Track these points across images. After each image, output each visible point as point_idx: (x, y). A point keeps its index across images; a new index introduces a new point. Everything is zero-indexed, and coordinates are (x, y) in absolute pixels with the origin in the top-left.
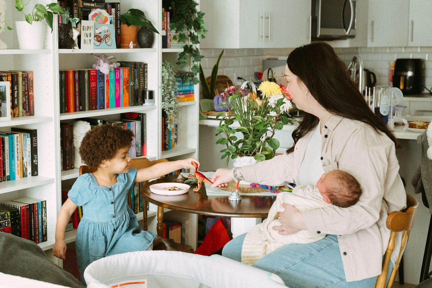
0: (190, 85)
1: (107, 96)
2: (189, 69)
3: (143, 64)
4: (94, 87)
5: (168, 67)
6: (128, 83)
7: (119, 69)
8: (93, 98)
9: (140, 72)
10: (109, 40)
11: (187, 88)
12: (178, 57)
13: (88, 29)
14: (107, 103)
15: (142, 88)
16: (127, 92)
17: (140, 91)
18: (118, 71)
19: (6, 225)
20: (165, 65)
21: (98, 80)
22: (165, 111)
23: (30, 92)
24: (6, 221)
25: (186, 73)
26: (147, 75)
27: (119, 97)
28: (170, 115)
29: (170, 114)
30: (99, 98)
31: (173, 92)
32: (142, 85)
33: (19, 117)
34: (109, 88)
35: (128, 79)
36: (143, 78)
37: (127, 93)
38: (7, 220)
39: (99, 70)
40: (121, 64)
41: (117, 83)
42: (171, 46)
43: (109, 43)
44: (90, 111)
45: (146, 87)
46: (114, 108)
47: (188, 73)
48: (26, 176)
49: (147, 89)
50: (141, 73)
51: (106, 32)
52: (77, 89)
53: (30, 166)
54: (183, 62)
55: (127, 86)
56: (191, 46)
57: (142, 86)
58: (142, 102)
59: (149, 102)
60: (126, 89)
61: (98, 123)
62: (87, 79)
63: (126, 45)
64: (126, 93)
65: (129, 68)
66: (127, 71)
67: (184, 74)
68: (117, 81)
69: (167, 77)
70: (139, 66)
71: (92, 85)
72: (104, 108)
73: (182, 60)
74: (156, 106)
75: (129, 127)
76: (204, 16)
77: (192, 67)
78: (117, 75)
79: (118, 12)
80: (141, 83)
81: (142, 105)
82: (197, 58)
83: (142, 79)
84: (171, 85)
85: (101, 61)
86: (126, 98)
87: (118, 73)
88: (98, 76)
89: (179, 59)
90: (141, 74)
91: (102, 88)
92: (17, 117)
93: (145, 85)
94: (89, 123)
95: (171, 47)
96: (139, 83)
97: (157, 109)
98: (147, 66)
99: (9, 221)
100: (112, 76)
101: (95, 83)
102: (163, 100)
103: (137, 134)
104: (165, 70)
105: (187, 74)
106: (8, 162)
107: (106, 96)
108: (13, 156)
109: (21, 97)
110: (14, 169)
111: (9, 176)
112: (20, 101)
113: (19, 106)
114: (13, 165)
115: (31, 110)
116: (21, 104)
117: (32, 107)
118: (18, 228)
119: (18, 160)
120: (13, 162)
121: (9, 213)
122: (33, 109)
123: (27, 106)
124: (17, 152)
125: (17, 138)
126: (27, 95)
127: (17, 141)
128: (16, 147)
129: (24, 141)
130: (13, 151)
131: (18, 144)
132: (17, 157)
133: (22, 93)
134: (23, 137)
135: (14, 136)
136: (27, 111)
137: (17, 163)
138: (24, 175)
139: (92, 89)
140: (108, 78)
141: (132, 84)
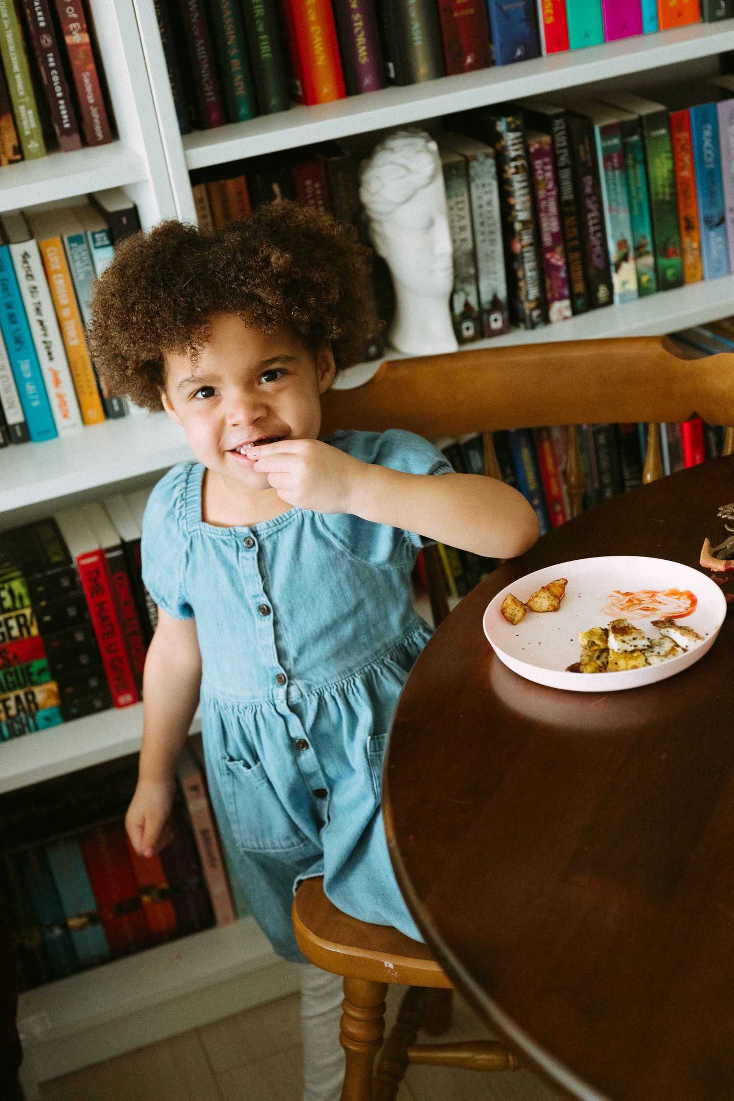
8: (456, 14)
14: (548, 27)
19: (15, 632)
23: (70, 33)
24: (11, 618)
33: (28, 163)
38: (13, 614)
44: (444, 80)
46: (598, 45)
72: (538, 54)
75: (709, 126)
92: (11, 162)
99: (24, 616)
106: (2, 368)
108: (18, 341)
109: (21, 66)
110: (34, 394)
111: (24, 425)
112: (16, 86)
113: (16, 111)
114: (29, 379)
115: (92, 118)
116: (23, 100)
117: (95, 105)
118: (80, 637)
119: (50, 354)
120: (25, 367)
121: (23, 584)
122: (99, 112)
123: (62, 102)
124: (38, 324)
125: (25, 262)
126: (49, 50)
127: (28, 275)
128: (29, 303)
129: (78, 264)
130: (14, 322)
131: (35, 288)
132: (45, 342)
133: (21, 44)
134: (71, 248)
135: (6, 254)
136: (67, 126)
137: (51, 369)
138: (111, 412)
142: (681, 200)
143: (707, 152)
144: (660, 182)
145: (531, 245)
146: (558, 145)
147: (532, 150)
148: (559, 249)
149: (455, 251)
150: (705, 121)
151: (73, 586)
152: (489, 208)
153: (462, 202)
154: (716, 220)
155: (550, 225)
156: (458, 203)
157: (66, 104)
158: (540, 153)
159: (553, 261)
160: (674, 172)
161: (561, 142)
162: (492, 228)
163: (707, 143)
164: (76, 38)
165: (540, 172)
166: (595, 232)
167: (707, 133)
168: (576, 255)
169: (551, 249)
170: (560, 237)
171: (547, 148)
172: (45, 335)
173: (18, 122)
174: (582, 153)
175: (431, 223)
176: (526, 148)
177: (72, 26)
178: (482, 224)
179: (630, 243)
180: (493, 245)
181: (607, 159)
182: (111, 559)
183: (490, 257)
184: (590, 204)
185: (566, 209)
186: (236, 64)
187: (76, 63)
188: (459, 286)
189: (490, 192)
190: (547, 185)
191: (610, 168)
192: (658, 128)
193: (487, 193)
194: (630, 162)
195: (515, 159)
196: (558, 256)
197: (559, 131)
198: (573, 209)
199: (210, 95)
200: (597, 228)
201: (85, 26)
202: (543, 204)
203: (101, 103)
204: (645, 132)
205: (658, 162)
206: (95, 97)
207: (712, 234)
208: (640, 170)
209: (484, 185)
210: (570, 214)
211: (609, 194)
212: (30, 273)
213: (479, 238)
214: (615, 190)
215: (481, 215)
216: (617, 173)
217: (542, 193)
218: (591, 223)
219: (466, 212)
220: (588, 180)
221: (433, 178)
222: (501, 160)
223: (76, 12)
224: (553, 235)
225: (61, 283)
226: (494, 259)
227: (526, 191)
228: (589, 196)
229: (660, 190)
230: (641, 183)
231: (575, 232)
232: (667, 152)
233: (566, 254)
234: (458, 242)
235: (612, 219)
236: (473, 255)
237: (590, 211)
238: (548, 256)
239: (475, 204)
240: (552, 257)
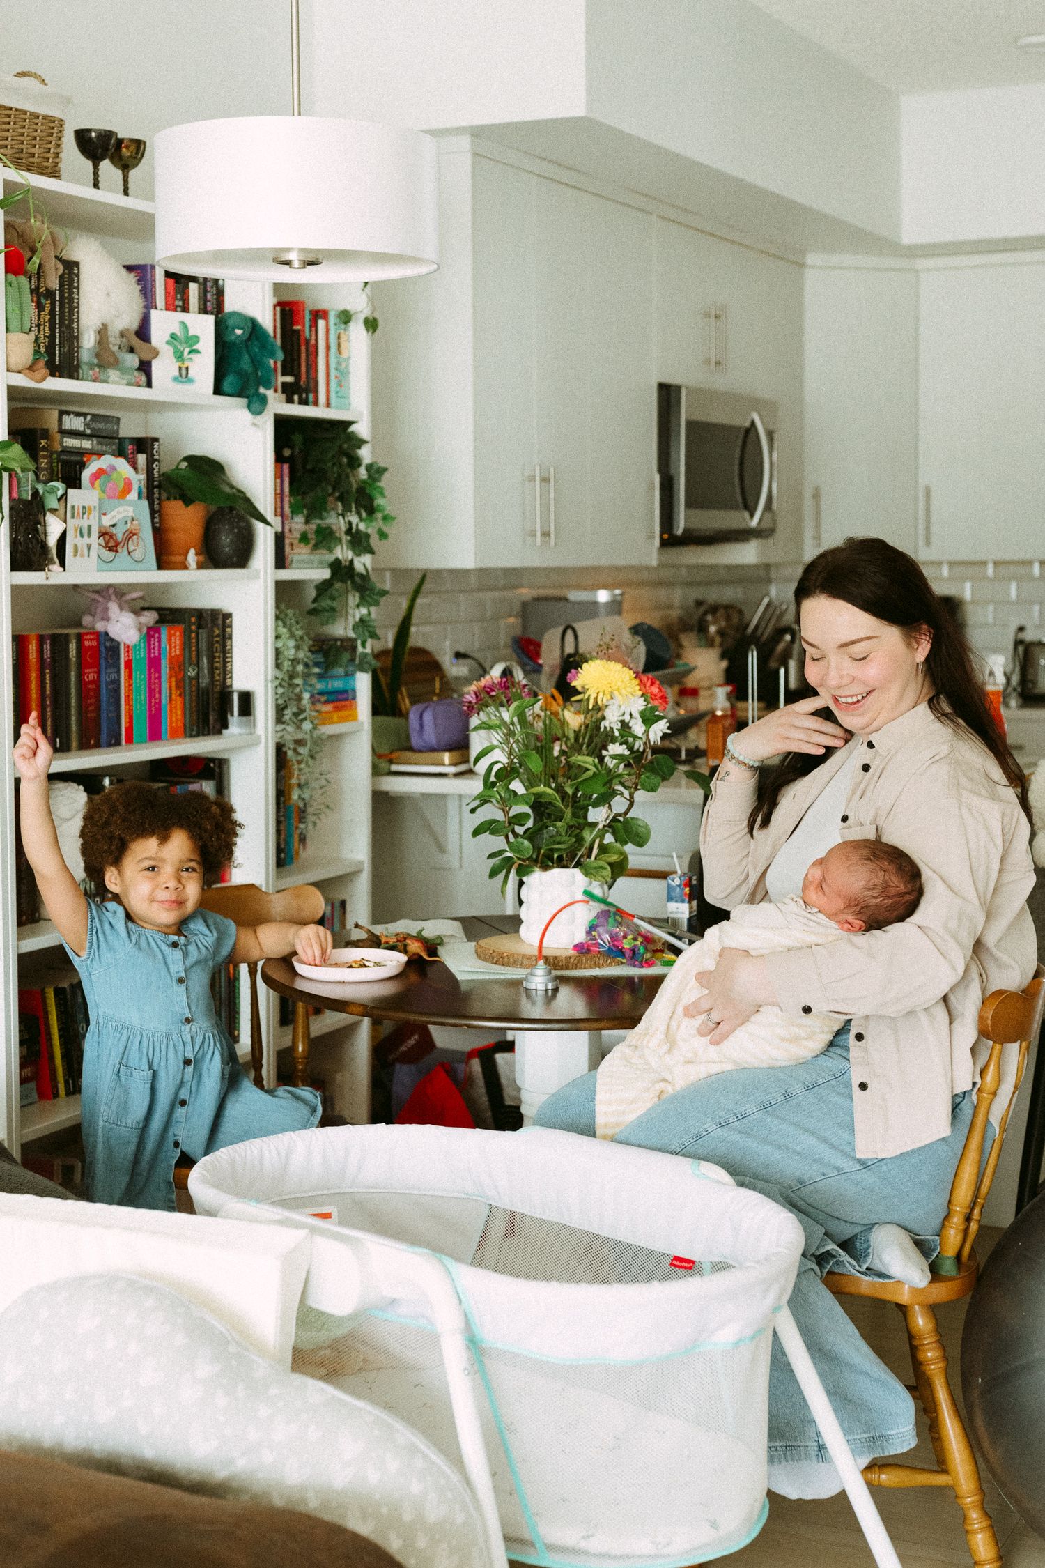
0: (347, 675)
1: (127, 707)
2: (345, 629)
3: (221, 616)
4: (93, 682)
5: (291, 624)
6: (181, 670)
7: (158, 631)
8: (89, 715)
9: (213, 637)
10: (137, 545)
11: (338, 684)
12: (313, 593)
13: (84, 514)
14: (126, 728)
15: (218, 683)
16: (180, 695)
17: (213, 693)
18: (157, 635)
20: (282, 616)
21: (102, 661)
22: (284, 749)
25: (336, 640)
26: (231, 646)
27: (159, 710)
28: (299, 762)
29: (299, 758)
30: (107, 714)
31: (306, 696)
32: (219, 675)
34: (131, 685)
35: (181, 659)
36: (221, 656)
37: (178, 698)
39: (107, 634)
40: (160, 615)
41: (152, 670)
42: (292, 561)
43: (137, 555)
44: (83, 751)
45: (228, 683)
46: (146, 742)
47: (342, 640)
49: (231, 686)
50: (217, 642)
52: (48, 687)
54: (328, 608)
55: (179, 677)
56: (351, 562)
57: (218, 678)
58: (218, 726)
59: (240, 725)
60: (177, 687)
61: (103, 787)
62: (74, 659)
63: (178, 559)
64: (176, 700)
65: (183, 626)
66: (178, 634)
67: (330, 643)
68: (154, 663)
69: (292, 652)
70: (209, 621)
71: (88, 677)
72: (118, 743)
73: (326, 603)
74: (259, 737)
76: (386, 477)
77: (351, 622)
78: (152, 646)
79: (154, 465)
80: (217, 669)
81: (219, 733)
82: (370, 596)
83: (219, 657)
84: (300, 673)
85: (113, 607)
86: (176, 712)
87: (155, 640)
88: (103, 649)
89: (314, 601)
90: (217, 645)
91: (114, 686)
93: (228, 677)
94: (81, 788)
95: (293, 565)
96: (212, 670)
97: (262, 745)
98: (231, 622)
100: (139, 650)
101: (96, 670)
102: (279, 720)
104: (285, 630)
105: (339, 643)
107: (125, 709)
139: (90, 686)
140: (128, 656)
141: (192, 673)
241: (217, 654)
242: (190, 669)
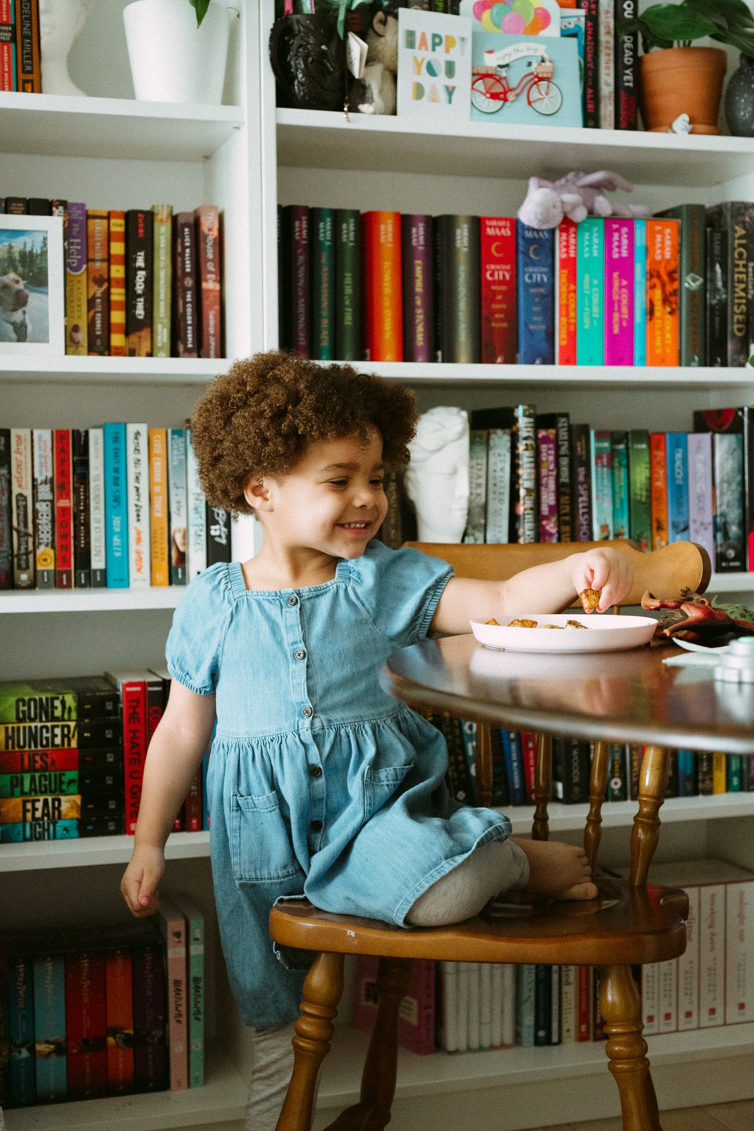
1: (564, 320)
3: (749, 212)
4: (503, 282)
6: (672, 280)
7: (629, 224)
8: (494, 325)
9: (734, 238)
10: (548, 93)
13: (435, 45)
17: (734, 313)
19: (58, 741)
21: (521, 258)
23: (207, 281)
30: (526, 325)
32: (744, 290)
34: (575, 291)
35: (672, 265)
36: (750, 264)
37: (668, 316)
38: (60, 723)
41: (616, 275)
43: (545, 106)
46: (598, 367)
48: (183, 582)
50: (740, 245)
51: (534, 65)
53: (198, 547)
55: (669, 289)
57: (742, 294)
60: (665, 301)
62: (466, 250)
64: (662, 319)
65: (680, 221)
66: (668, 231)
68: (619, 267)
70: (729, 218)
71: (492, 275)
75: (681, 450)
78: (616, 244)
79: (625, 6)
80: (741, 282)
81: (742, 366)
83: (744, 266)
86: (663, 336)
87: (620, 236)
88: (521, 241)
90: (741, 250)
91: (542, 290)
96: (732, 283)
99: (68, 726)
100: (590, 246)
101: (508, 267)
103: (722, 481)
106: (98, 521)
107: (560, 321)
108: (117, 500)
109: (166, 296)
110: (119, 546)
111: (104, 572)
112: (159, 308)
113: (155, 327)
114: (117, 533)
115: (209, 345)
116: (161, 321)
117: (213, 335)
118: (110, 758)
119: (138, 515)
120: (117, 522)
121: (74, 698)
122: (216, 342)
123: (190, 328)
124: (135, 489)
125: (136, 438)
126: (188, 289)
127: (136, 449)
128: (132, 471)
129: (175, 452)
130: (117, 484)
131: (139, 460)
132: (136, 505)
133: (169, 281)
134: (173, 439)
135: (123, 428)
136: (190, 346)
137: (136, 528)
138: (174, 579)
139: (493, 288)
140: (567, 252)
141: (691, 283)
142: (655, 504)
143: (677, 470)
144: (638, 486)
145: (531, 509)
146: (561, 438)
147: (540, 436)
148: (554, 519)
149: (470, 502)
150: (678, 446)
151: (116, 711)
152: (501, 474)
153: (481, 464)
154: (682, 526)
155: (548, 498)
156: (477, 464)
157: (193, 330)
158: (546, 440)
159: (548, 528)
160: (651, 479)
161: (563, 436)
162: (502, 491)
163: (678, 463)
164: (210, 285)
165: (544, 454)
166: (584, 513)
167: (679, 456)
168: (567, 528)
169: (547, 518)
170: (555, 509)
171: (552, 437)
172: (138, 500)
173: (155, 335)
174: (579, 449)
175: (455, 472)
176: (536, 434)
177: (210, 276)
178: (495, 485)
179: (611, 528)
180: (502, 504)
181: (599, 457)
182: (151, 692)
183: (498, 513)
184: (581, 489)
185: (563, 489)
186: (325, 323)
187: (206, 303)
188: (470, 531)
189: (504, 461)
190: (549, 466)
191: (600, 465)
192: (641, 442)
193: (501, 461)
194: (616, 464)
195: (526, 438)
196: (552, 525)
197: (563, 427)
198: (568, 491)
199: (302, 340)
200: (585, 510)
201: (218, 278)
202: (544, 481)
203: (219, 336)
204: (630, 445)
205: (638, 469)
206: (215, 330)
207: (678, 537)
208: (623, 472)
209: (499, 455)
210: (565, 494)
211: (597, 486)
212: (138, 448)
213: (491, 496)
214: (602, 482)
215: (495, 478)
216: (605, 469)
217: (544, 472)
218: (581, 505)
219: (483, 473)
220: (582, 471)
221: (461, 435)
222: (514, 439)
223: (214, 267)
224: (550, 507)
225: (159, 464)
226: (500, 515)
227: (533, 465)
228: (582, 484)
229: (638, 492)
230: (623, 483)
231: (567, 509)
232: (646, 463)
233: (559, 524)
234: (474, 496)
235: (599, 505)
236: (485, 508)
237: (581, 495)
238: (544, 523)
239: (491, 468)
240: (547, 524)
241: (741, 263)
242: (688, 279)
